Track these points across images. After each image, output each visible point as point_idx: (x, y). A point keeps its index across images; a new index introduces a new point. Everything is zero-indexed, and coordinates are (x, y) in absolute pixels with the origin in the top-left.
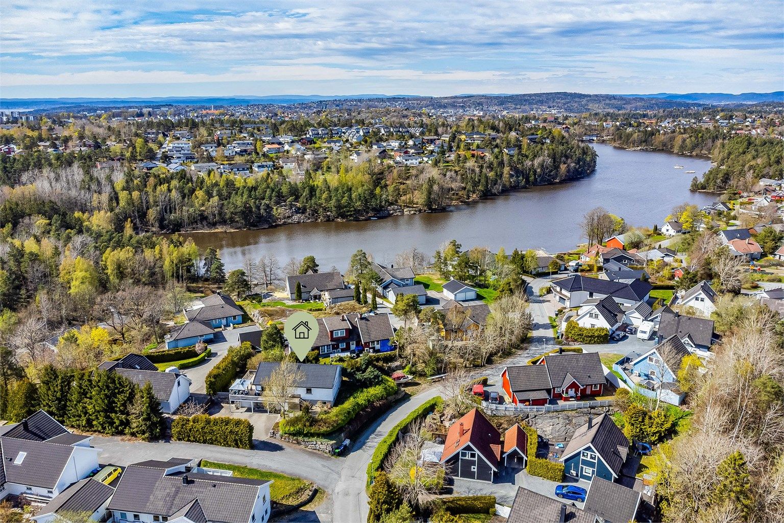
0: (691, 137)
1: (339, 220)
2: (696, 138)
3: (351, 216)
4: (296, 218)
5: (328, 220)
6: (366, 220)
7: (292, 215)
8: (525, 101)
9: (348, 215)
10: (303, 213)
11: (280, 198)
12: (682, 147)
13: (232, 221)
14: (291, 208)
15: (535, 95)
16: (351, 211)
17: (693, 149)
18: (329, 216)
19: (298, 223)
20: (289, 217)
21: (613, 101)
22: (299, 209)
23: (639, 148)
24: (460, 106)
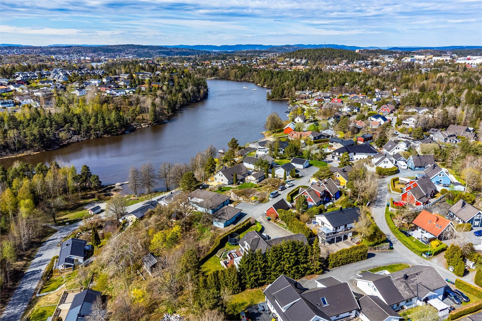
0: (239, 71)
1: (105, 136)
2: (242, 71)
3: (114, 132)
4: (75, 138)
5: (98, 137)
6: (121, 134)
7: (72, 137)
8: (110, 49)
9: (112, 132)
10: (79, 134)
11: (59, 127)
12: (236, 77)
13: (31, 147)
14: (69, 132)
15: (115, 46)
16: (114, 129)
17: (242, 77)
18: (97, 134)
19: (78, 141)
20: (70, 138)
21: (162, 50)
22: (75, 131)
23: (213, 78)
24: (66, 53)
